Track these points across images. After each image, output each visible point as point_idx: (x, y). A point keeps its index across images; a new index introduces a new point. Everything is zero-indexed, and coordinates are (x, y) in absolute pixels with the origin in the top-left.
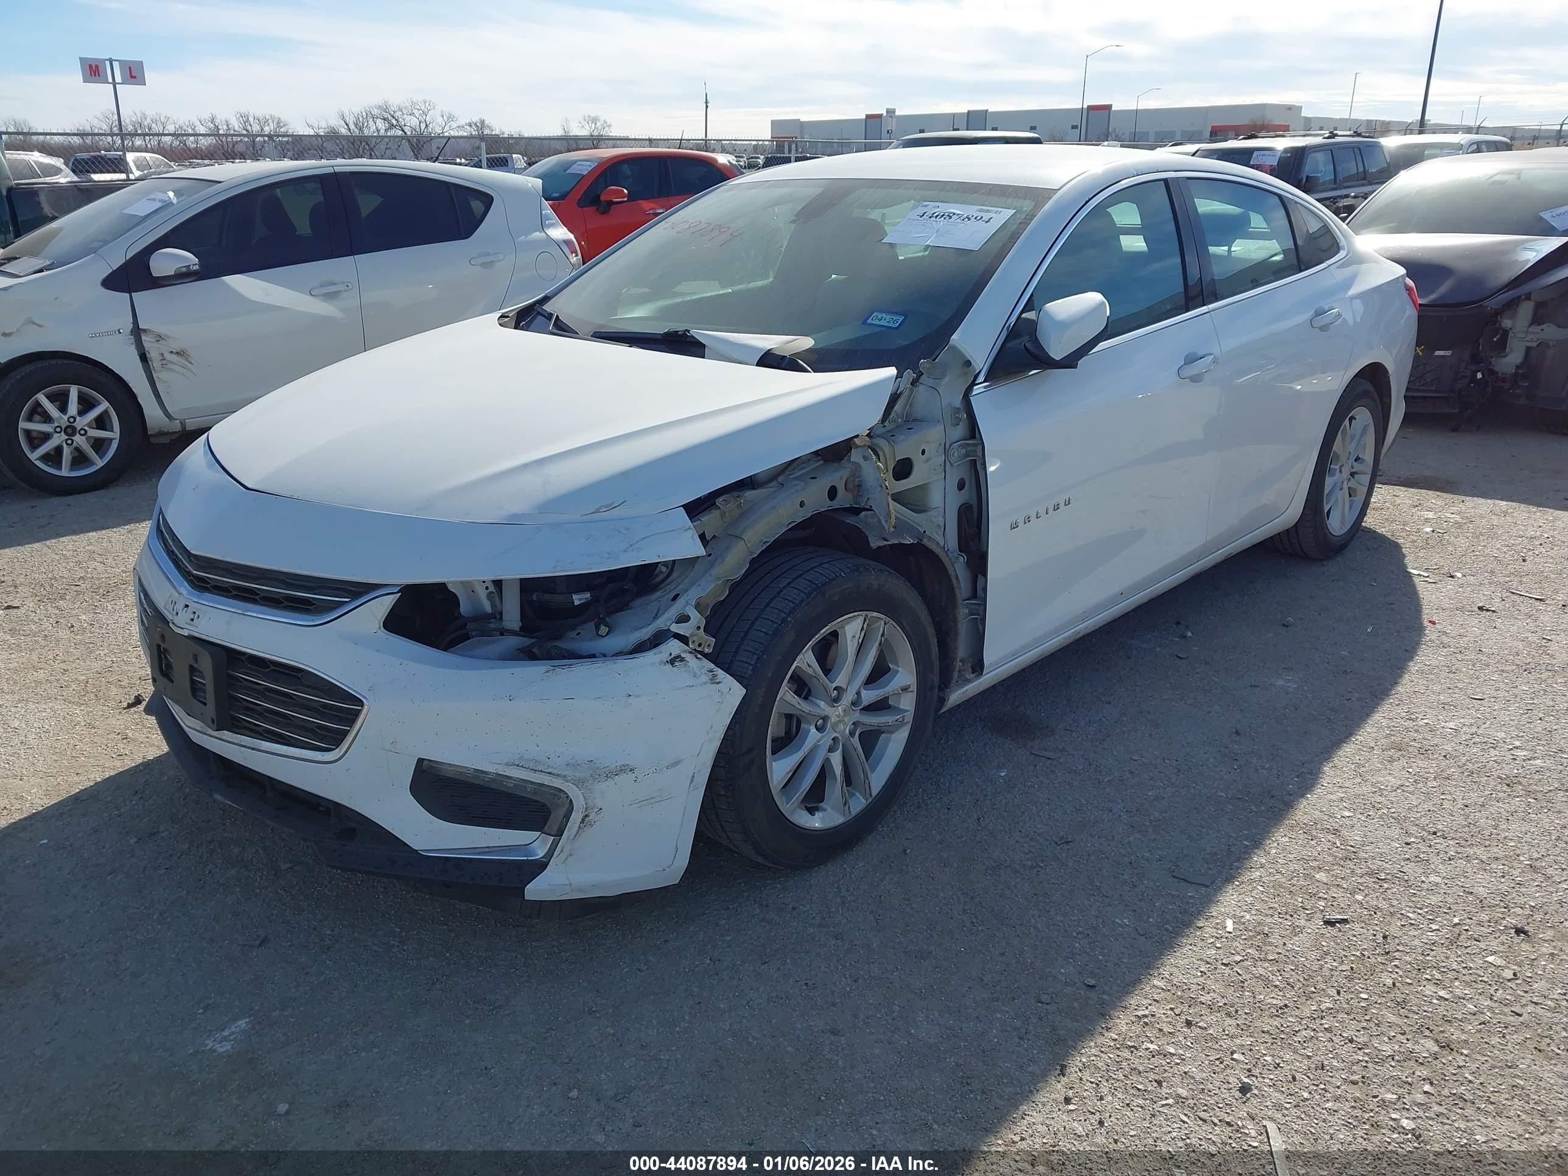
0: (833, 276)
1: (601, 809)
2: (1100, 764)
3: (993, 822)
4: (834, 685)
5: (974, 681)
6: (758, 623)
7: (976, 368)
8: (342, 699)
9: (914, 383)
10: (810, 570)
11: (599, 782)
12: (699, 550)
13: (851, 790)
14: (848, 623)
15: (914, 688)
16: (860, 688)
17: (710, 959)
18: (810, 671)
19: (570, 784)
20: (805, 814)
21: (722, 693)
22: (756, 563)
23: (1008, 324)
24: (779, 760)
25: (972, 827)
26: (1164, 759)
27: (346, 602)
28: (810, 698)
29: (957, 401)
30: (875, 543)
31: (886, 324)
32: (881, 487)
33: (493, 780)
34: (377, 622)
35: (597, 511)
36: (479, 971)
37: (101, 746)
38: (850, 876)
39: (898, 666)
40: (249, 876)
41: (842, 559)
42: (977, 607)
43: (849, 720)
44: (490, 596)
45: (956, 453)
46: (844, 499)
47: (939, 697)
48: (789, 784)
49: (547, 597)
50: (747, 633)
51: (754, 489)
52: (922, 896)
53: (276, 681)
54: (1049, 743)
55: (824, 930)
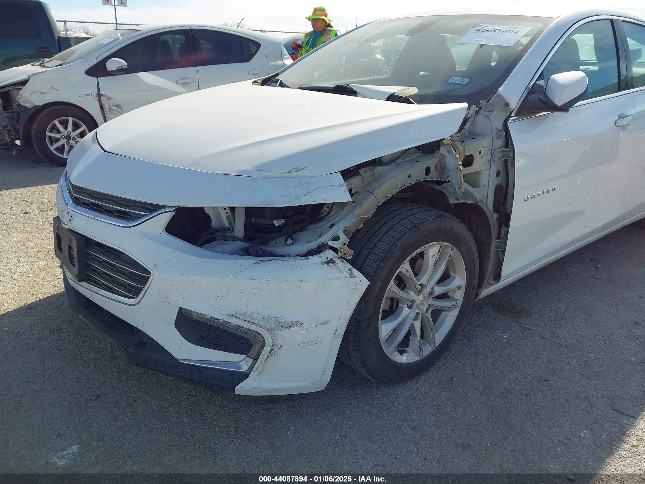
0: (421, 73)
1: (281, 346)
2: (560, 335)
3: (502, 365)
4: (420, 283)
5: (495, 285)
6: (379, 244)
7: (511, 107)
8: (140, 270)
9: (477, 113)
10: (411, 215)
11: (281, 330)
12: (348, 198)
13: (424, 342)
14: (431, 248)
15: (464, 287)
16: (434, 286)
17: (340, 436)
18: (407, 274)
19: (264, 330)
20: (397, 354)
21: (356, 283)
22: (381, 208)
23: (528, 87)
24: (385, 324)
25: (490, 367)
26: (596, 335)
27: (146, 215)
28: (405, 289)
29: (500, 125)
30: (452, 201)
31: (460, 83)
32: (457, 169)
33: (222, 324)
34: (162, 228)
35: (290, 172)
36: (209, 428)
37: (47, 282)
38: (421, 391)
39: (456, 274)
40: (99, 358)
41: (430, 210)
42: (500, 244)
43: (426, 304)
44: (228, 218)
45: (498, 155)
46: (433, 175)
47: (476, 293)
48: (390, 338)
49: (260, 220)
50: (371, 250)
51: (382, 166)
52: (462, 407)
53: (107, 257)
54: (529, 321)
55: (406, 423)
